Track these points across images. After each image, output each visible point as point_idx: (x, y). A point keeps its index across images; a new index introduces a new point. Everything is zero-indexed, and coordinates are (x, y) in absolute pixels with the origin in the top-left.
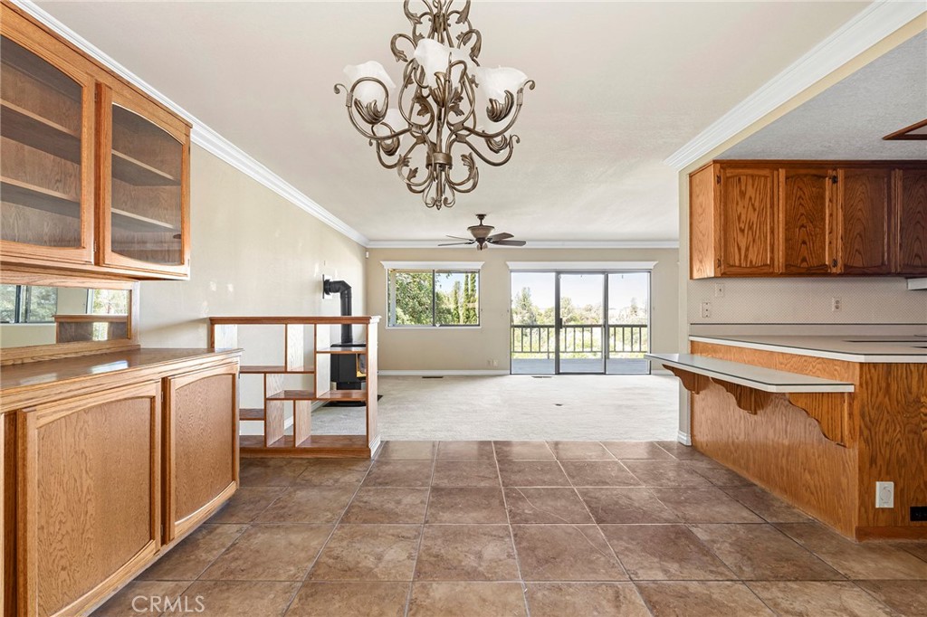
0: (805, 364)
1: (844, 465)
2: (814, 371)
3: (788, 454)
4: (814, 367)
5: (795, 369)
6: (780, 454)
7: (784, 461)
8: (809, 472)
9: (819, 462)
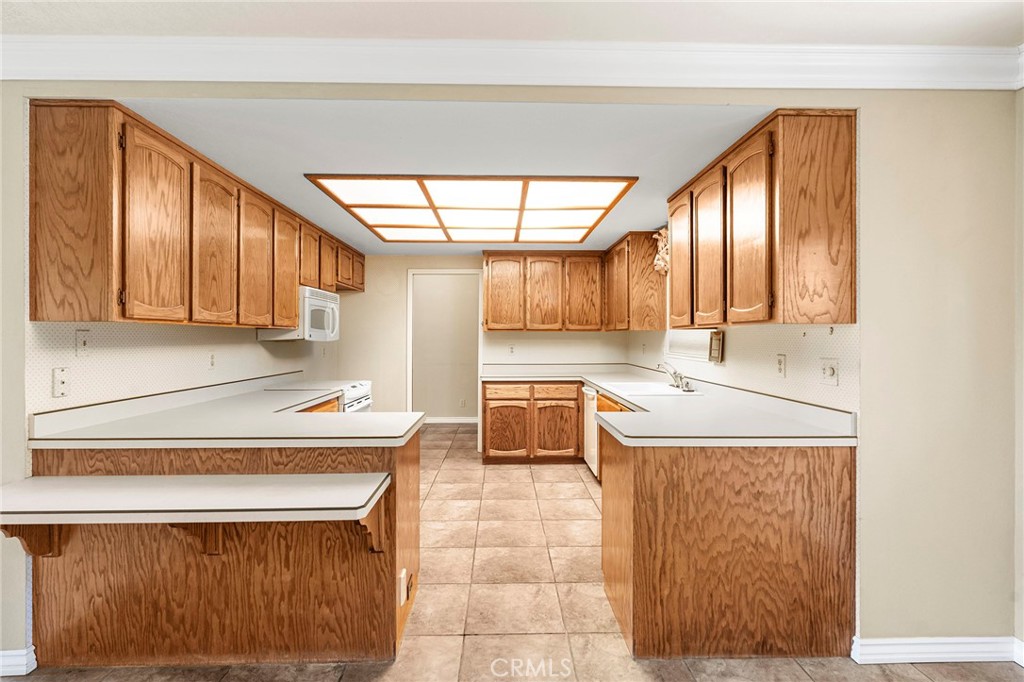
0: (320, 458)
1: (378, 574)
2: (334, 465)
3: (291, 593)
4: (333, 462)
5: (302, 467)
6: (277, 599)
7: (284, 606)
8: (328, 604)
9: (342, 584)
